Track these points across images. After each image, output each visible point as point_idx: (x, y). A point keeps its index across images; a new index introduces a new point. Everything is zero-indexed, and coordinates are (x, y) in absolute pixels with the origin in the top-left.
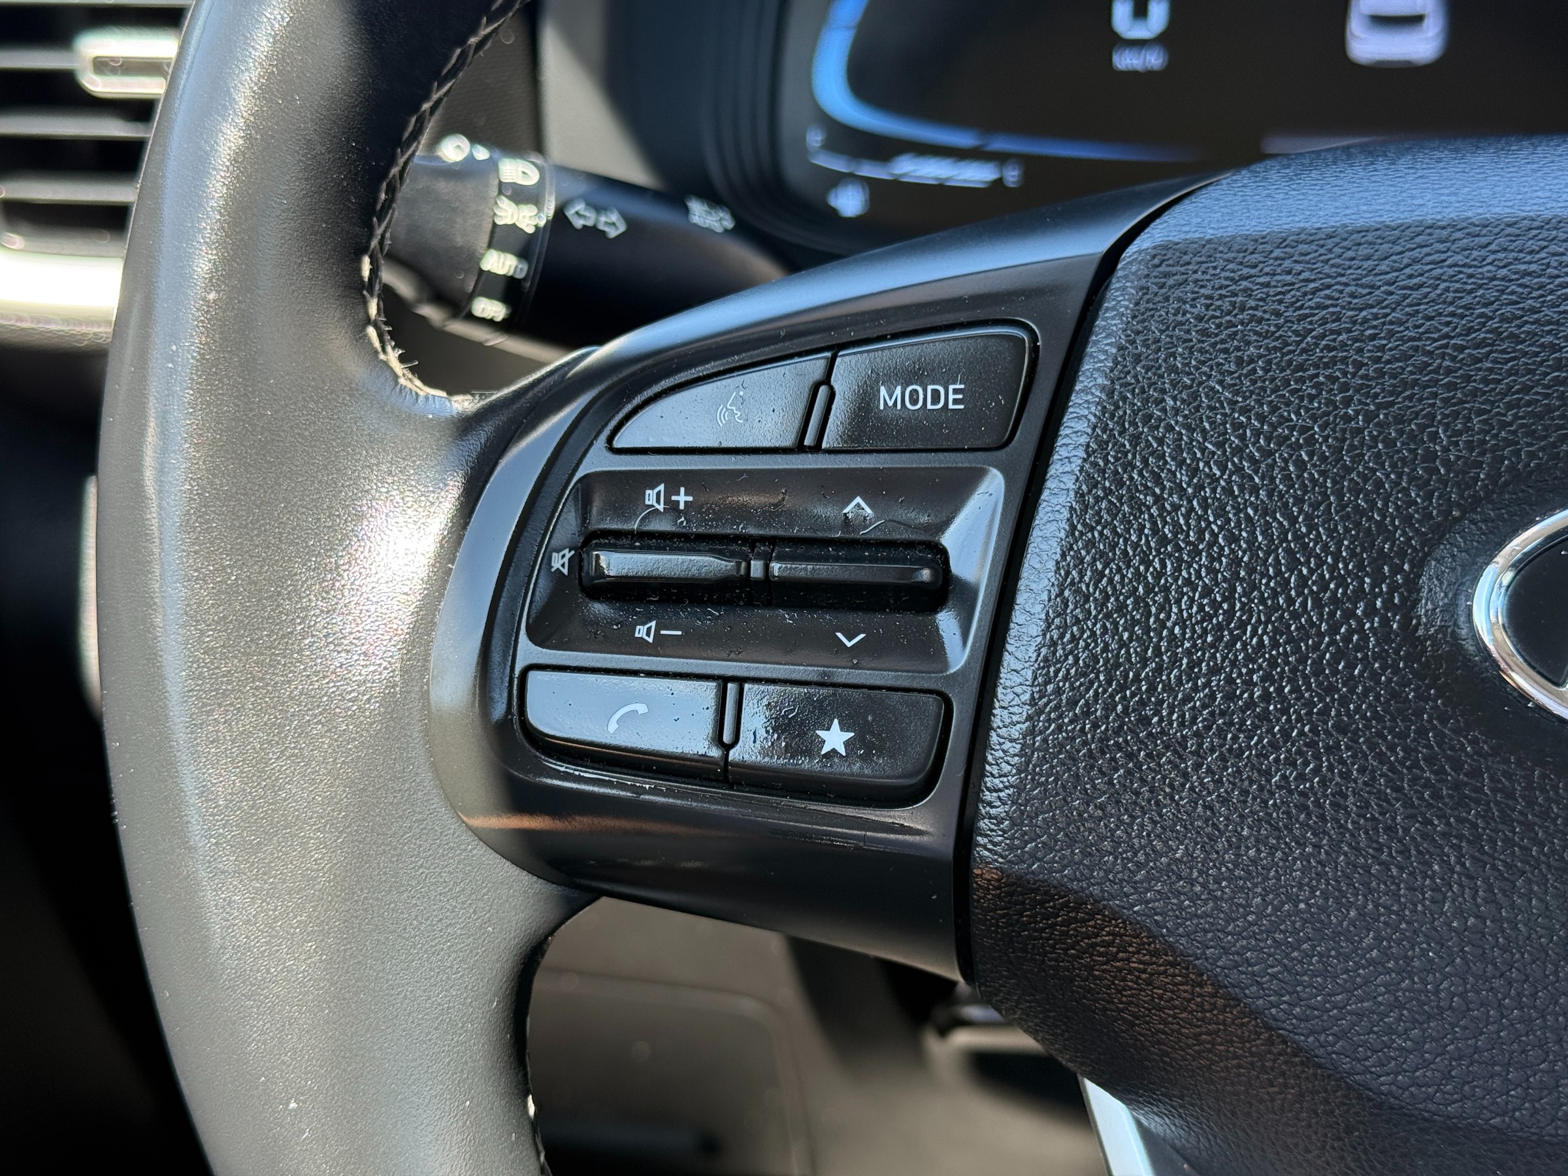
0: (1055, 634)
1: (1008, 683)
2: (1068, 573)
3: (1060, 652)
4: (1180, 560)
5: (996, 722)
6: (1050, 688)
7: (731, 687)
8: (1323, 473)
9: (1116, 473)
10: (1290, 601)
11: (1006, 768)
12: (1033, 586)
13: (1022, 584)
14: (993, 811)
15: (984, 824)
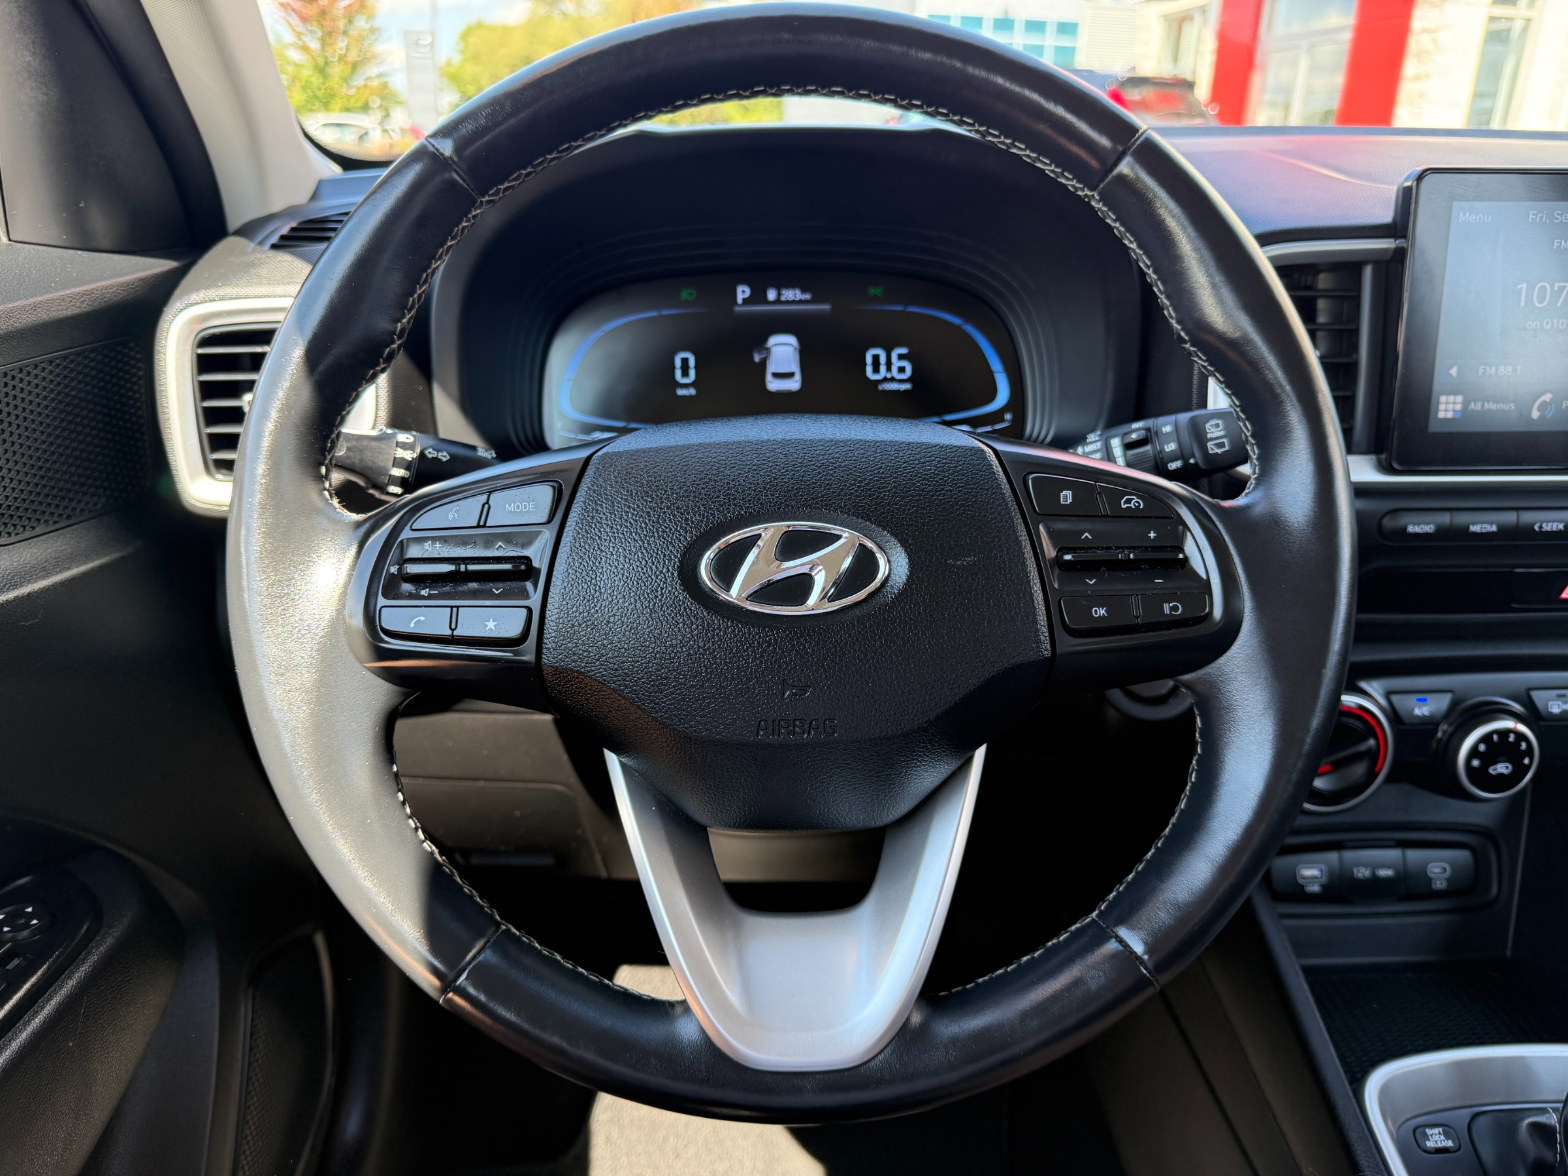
0: (566, 585)
1: (551, 602)
2: (570, 563)
3: (567, 590)
4: (606, 557)
5: (547, 615)
6: (564, 603)
7: (455, 609)
8: (653, 526)
9: (586, 529)
10: (643, 569)
11: (550, 630)
12: (558, 569)
13: (555, 569)
14: (547, 646)
15: (544, 651)
